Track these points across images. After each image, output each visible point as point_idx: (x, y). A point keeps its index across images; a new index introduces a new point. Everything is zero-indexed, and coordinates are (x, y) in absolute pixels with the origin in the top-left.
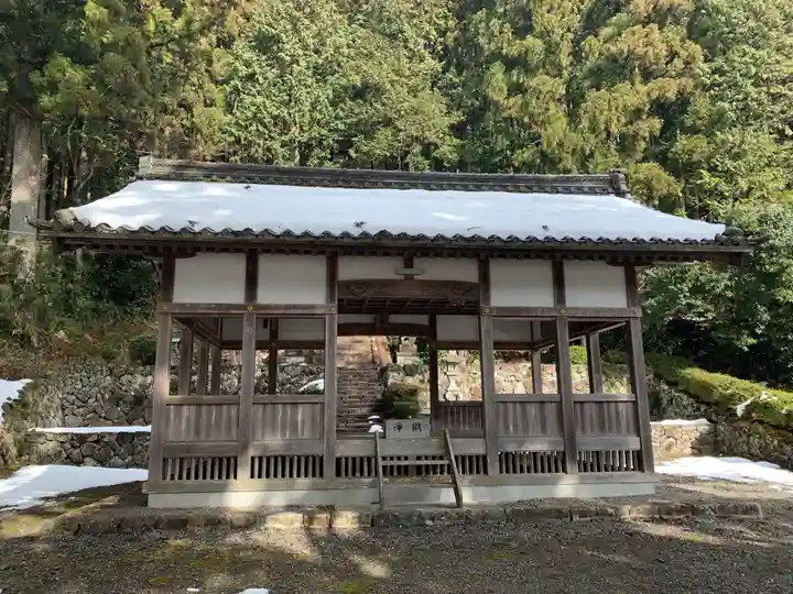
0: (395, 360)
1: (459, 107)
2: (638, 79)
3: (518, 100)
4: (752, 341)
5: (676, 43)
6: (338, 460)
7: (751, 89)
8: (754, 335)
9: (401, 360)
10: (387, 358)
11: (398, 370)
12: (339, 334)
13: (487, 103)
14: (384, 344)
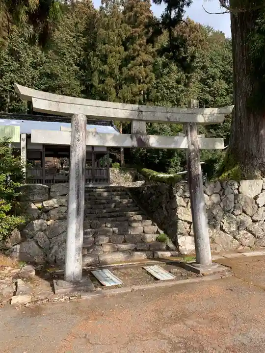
0: (62, 167)
1: (83, 84)
2: (137, 83)
3: (101, 86)
4: (158, 161)
5: (149, 73)
6: (46, 180)
7: (165, 90)
8: (159, 159)
9: (64, 167)
10: (59, 166)
11: (63, 169)
12: (46, 157)
13: (92, 86)
14: (59, 162)
